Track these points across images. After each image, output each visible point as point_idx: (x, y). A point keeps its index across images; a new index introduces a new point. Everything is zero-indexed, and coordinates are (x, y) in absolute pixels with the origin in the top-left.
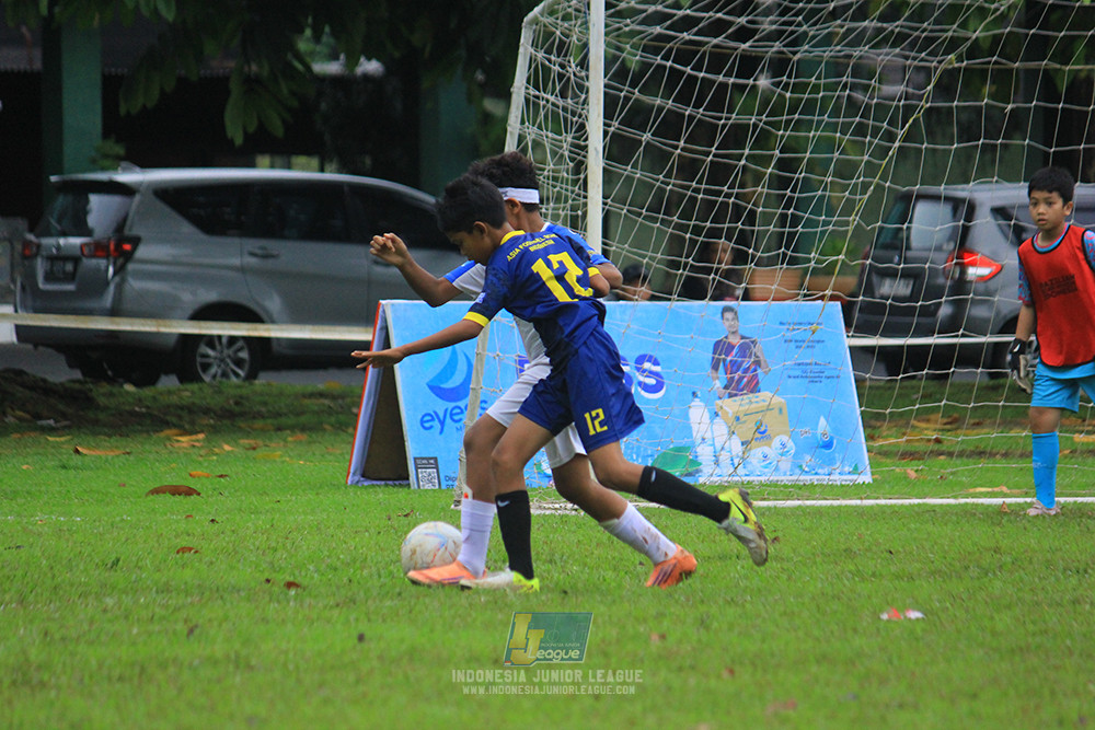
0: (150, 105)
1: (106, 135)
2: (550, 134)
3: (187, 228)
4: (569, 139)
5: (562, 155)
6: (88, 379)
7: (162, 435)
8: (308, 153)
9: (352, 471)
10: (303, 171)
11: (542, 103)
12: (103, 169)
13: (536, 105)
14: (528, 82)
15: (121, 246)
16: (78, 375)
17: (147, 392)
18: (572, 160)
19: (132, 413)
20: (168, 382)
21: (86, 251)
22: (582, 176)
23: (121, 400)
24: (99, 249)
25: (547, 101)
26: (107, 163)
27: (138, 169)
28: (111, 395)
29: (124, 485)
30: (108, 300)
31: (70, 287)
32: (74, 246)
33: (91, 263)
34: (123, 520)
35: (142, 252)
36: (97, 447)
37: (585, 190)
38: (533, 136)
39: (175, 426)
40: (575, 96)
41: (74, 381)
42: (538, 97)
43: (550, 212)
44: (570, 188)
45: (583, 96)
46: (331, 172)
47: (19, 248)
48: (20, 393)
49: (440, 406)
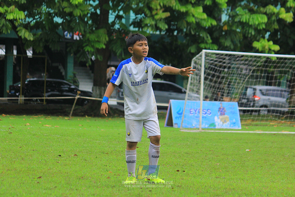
9: (165, 125)
47: (117, 91)
48: (117, 112)
49: (178, 116)
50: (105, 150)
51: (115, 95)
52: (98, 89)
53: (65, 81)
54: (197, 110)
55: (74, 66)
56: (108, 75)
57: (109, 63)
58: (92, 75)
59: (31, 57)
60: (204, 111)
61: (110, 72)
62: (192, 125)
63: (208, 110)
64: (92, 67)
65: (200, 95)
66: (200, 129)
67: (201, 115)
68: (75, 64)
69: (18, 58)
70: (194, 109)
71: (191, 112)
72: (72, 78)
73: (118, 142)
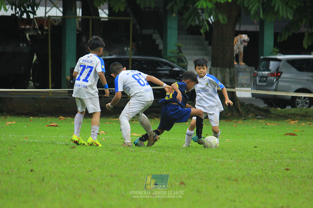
0: (285, 40)
1: (274, 47)
3: (294, 70)
6: (269, 106)
7: (287, 120)
12: (274, 55)
15: (278, 74)
16: (266, 105)
17: (283, 110)
19: (280, 115)
20: (288, 108)
21: (269, 75)
23: (277, 112)
24: (272, 75)
26: (274, 53)
27: (282, 55)
28: (274, 110)
29: (278, 133)
30: (274, 87)
31: (265, 84)
32: (265, 74)
33: (270, 78)
34: (278, 141)
35: (283, 76)
36: (271, 123)
39: (290, 118)
41: (265, 107)
47: (253, 74)
48: (252, 109)
50: (232, 174)
51: (249, 82)
52: (218, 71)
53: (164, 60)
55: (179, 34)
56: (235, 47)
57: (237, 28)
58: (210, 48)
59: (107, 20)
61: (239, 43)
64: (209, 36)
68: (180, 30)
69: (84, 22)
72: (176, 55)
73: (254, 160)
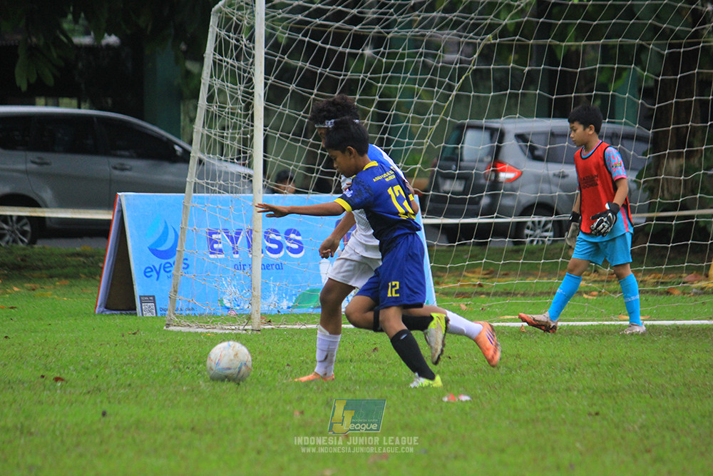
2: (229, 85)
4: (242, 88)
5: (237, 98)
8: (70, 96)
9: (98, 304)
10: (66, 108)
11: (224, 64)
13: (220, 66)
14: (215, 50)
18: (244, 101)
22: (250, 112)
25: (228, 63)
37: (253, 121)
38: (218, 86)
40: (246, 60)
42: (221, 61)
43: (229, 135)
44: (242, 120)
45: (251, 60)
46: (85, 108)
49: (157, 262)
54: (238, 233)
60: (273, 236)
62: (221, 301)
63: (288, 232)
65: (250, 166)
66: (256, 318)
67: (258, 259)
70: (226, 231)
71: (212, 242)
